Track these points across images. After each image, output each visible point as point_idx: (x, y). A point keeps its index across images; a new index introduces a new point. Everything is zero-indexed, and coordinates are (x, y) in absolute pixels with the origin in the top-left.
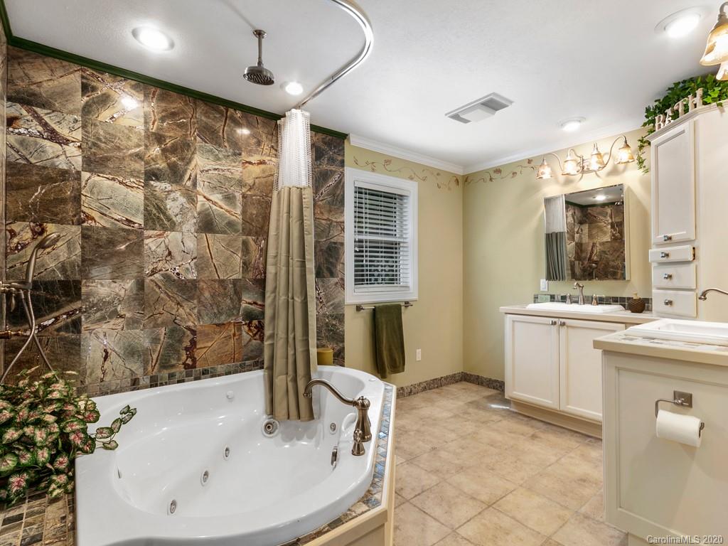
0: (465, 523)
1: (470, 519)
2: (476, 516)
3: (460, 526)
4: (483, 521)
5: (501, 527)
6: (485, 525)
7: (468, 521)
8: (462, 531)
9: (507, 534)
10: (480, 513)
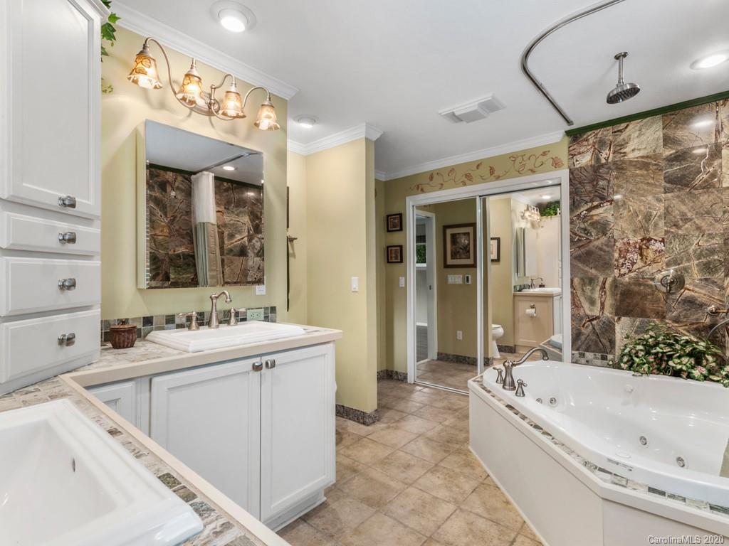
0: (451, 515)
1: (447, 520)
2: (443, 524)
3: (455, 511)
4: (434, 519)
5: (419, 515)
6: (434, 515)
7: (449, 518)
8: (452, 507)
9: (413, 510)
10: (439, 527)
